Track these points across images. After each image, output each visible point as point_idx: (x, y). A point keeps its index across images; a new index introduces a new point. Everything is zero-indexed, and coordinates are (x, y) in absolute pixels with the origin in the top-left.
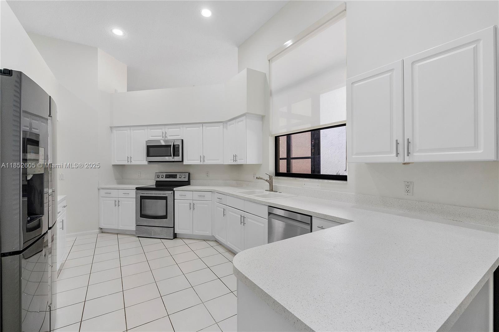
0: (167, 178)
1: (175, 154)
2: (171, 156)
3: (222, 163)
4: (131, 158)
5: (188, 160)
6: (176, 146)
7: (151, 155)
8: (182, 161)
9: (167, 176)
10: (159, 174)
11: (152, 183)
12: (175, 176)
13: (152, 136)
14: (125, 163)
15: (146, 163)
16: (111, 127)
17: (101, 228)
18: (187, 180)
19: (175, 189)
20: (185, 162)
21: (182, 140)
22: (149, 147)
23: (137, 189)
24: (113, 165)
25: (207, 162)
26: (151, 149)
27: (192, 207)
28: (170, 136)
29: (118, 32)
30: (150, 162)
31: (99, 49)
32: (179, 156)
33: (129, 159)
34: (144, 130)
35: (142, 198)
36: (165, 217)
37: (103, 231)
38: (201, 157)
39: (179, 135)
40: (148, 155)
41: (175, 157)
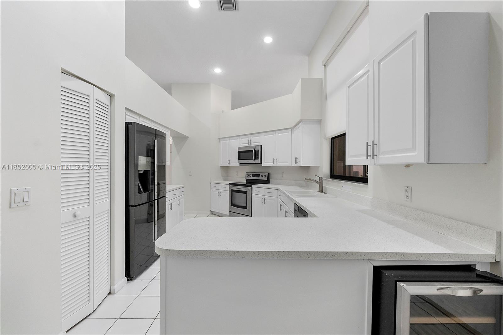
0: (254, 177)
1: (256, 158)
2: (253, 159)
3: (290, 165)
4: (230, 161)
5: (265, 163)
6: (257, 151)
7: (241, 159)
8: (261, 163)
9: (254, 176)
10: (248, 173)
11: (243, 181)
12: (258, 176)
13: (242, 144)
14: (226, 165)
15: (238, 165)
16: (219, 139)
17: (212, 211)
18: (267, 179)
19: (252, 186)
20: (264, 164)
21: (261, 146)
22: (240, 152)
23: (230, 184)
24: (220, 166)
25: (279, 164)
26: (241, 154)
27: (263, 201)
28: (253, 143)
29: (218, 71)
30: (241, 164)
31: (211, 84)
32: (258, 159)
33: (229, 161)
34: (238, 139)
35: (233, 191)
36: (245, 207)
37: (213, 213)
38: (274, 160)
39: (259, 142)
40: (239, 158)
41: (256, 160)
